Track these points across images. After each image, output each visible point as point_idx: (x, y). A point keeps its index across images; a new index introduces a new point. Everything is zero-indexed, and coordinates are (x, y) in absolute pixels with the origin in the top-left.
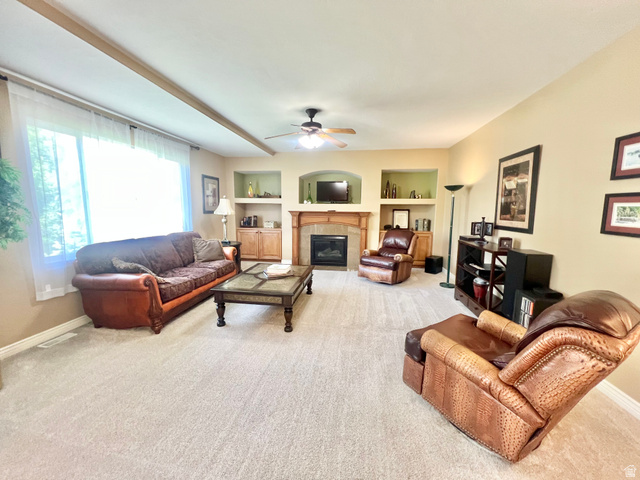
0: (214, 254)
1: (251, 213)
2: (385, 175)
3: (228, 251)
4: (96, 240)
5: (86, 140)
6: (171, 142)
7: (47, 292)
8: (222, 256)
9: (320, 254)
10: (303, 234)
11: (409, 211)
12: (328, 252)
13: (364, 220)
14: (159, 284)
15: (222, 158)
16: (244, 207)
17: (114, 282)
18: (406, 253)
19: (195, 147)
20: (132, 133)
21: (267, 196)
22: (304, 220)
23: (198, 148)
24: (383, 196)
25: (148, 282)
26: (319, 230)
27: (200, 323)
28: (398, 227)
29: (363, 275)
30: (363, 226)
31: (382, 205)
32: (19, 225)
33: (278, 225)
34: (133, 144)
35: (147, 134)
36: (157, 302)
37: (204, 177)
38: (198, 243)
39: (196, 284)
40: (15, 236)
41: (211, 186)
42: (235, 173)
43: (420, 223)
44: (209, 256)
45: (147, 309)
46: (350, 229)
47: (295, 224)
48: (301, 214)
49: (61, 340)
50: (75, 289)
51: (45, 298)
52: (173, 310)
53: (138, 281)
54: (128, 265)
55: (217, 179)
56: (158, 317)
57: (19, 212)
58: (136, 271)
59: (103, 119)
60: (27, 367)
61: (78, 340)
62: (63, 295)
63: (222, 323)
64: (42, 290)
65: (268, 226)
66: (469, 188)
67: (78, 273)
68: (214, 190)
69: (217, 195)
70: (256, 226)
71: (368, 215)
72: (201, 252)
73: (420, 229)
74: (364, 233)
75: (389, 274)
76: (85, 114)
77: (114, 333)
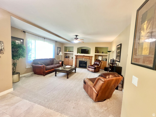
0: (58, 63)
1: (67, 55)
2: (96, 48)
3: (60, 62)
4: (36, 59)
5: (36, 41)
6: (52, 41)
7: (28, 67)
8: (59, 63)
9: (81, 65)
10: (77, 60)
11: (102, 56)
12: (83, 65)
13: (91, 58)
14: (45, 67)
15: (62, 44)
16: (66, 54)
17: (38, 66)
18: (99, 66)
19: (56, 42)
20: (44, 39)
21: (71, 52)
22: (78, 57)
23: (57, 42)
24: (95, 53)
25: (43, 67)
26: (81, 60)
27: (52, 75)
28: (99, 60)
29: (88, 70)
30: (90, 59)
31: (95, 55)
32: (25, 55)
33: (72, 58)
34: (44, 41)
35: (47, 40)
36: (45, 70)
37: (58, 47)
38: (55, 60)
39: (52, 68)
40: (24, 57)
41: (59, 49)
42: (64, 47)
43: (104, 59)
44: (56, 63)
45: (43, 71)
46: (88, 60)
47: (76, 58)
48: (77, 56)
49: (29, 75)
50: (32, 67)
51: (27, 68)
52: (47, 72)
53: (42, 66)
54: (40, 63)
55: (61, 48)
56: (44, 73)
57: (25, 53)
58: (42, 64)
59: (39, 37)
60: (23, 79)
61: (31, 76)
62: (30, 67)
63: (56, 76)
64: (27, 66)
65: (71, 58)
66: (113, 52)
67: (33, 64)
68: (60, 50)
69: (60, 51)
70: (68, 58)
71: (92, 57)
72: (55, 62)
73: (104, 61)
74: (91, 61)
75: (93, 70)
76: (37, 37)
77: (37, 75)
